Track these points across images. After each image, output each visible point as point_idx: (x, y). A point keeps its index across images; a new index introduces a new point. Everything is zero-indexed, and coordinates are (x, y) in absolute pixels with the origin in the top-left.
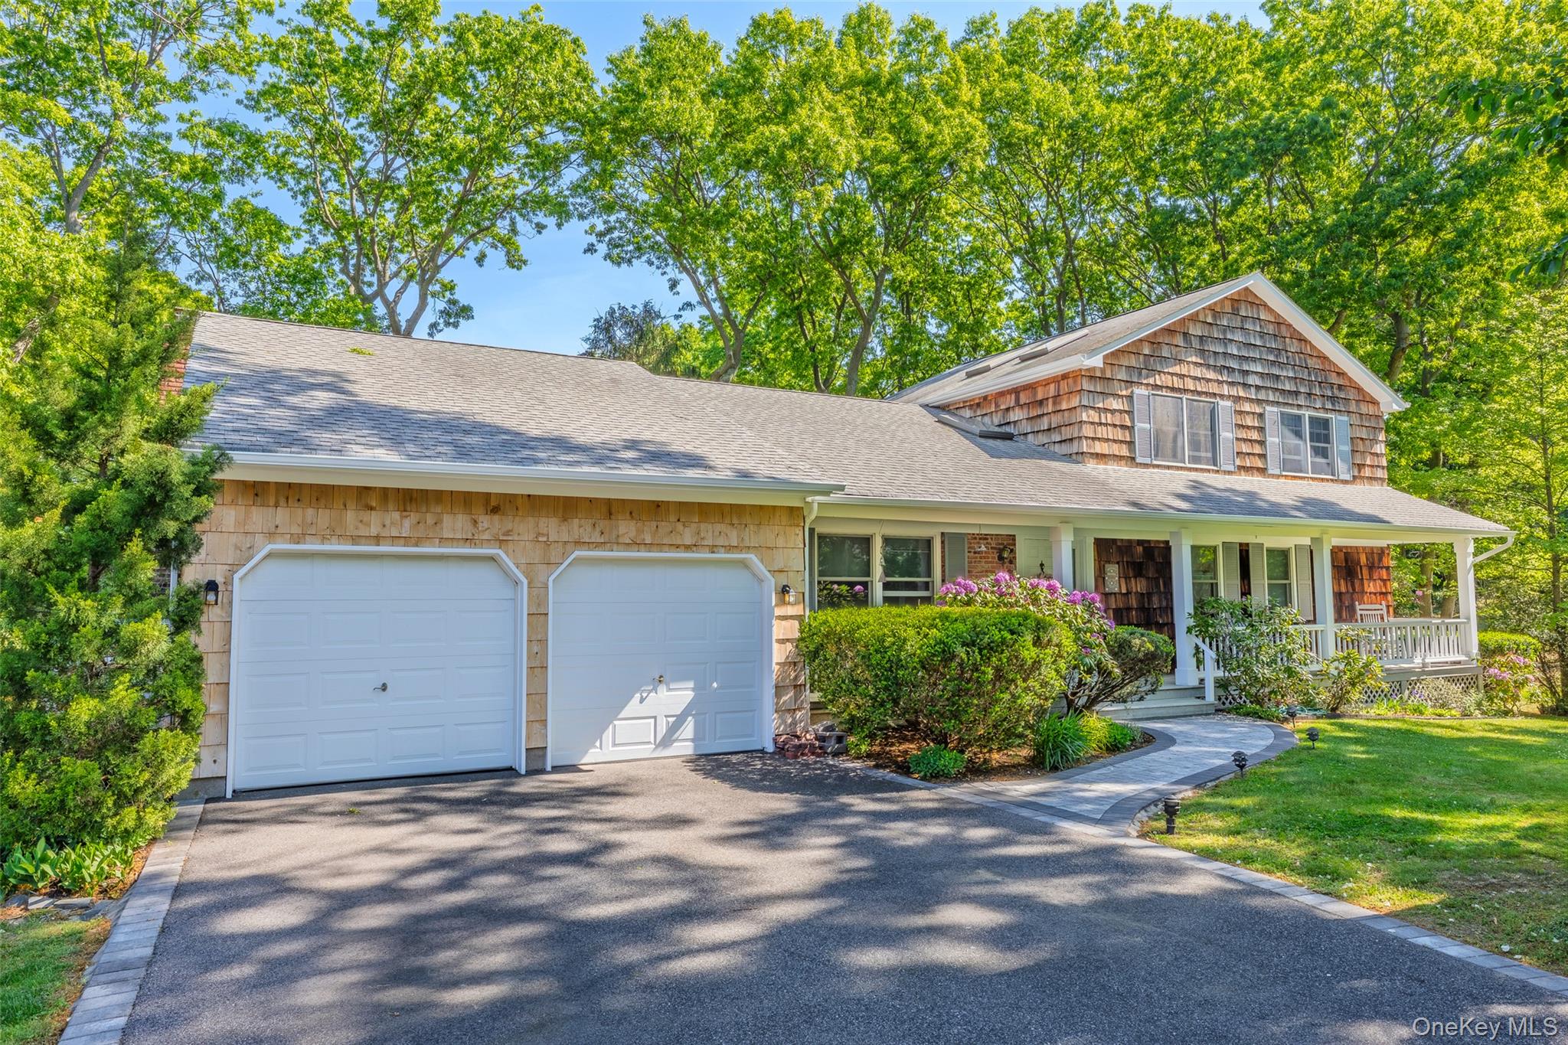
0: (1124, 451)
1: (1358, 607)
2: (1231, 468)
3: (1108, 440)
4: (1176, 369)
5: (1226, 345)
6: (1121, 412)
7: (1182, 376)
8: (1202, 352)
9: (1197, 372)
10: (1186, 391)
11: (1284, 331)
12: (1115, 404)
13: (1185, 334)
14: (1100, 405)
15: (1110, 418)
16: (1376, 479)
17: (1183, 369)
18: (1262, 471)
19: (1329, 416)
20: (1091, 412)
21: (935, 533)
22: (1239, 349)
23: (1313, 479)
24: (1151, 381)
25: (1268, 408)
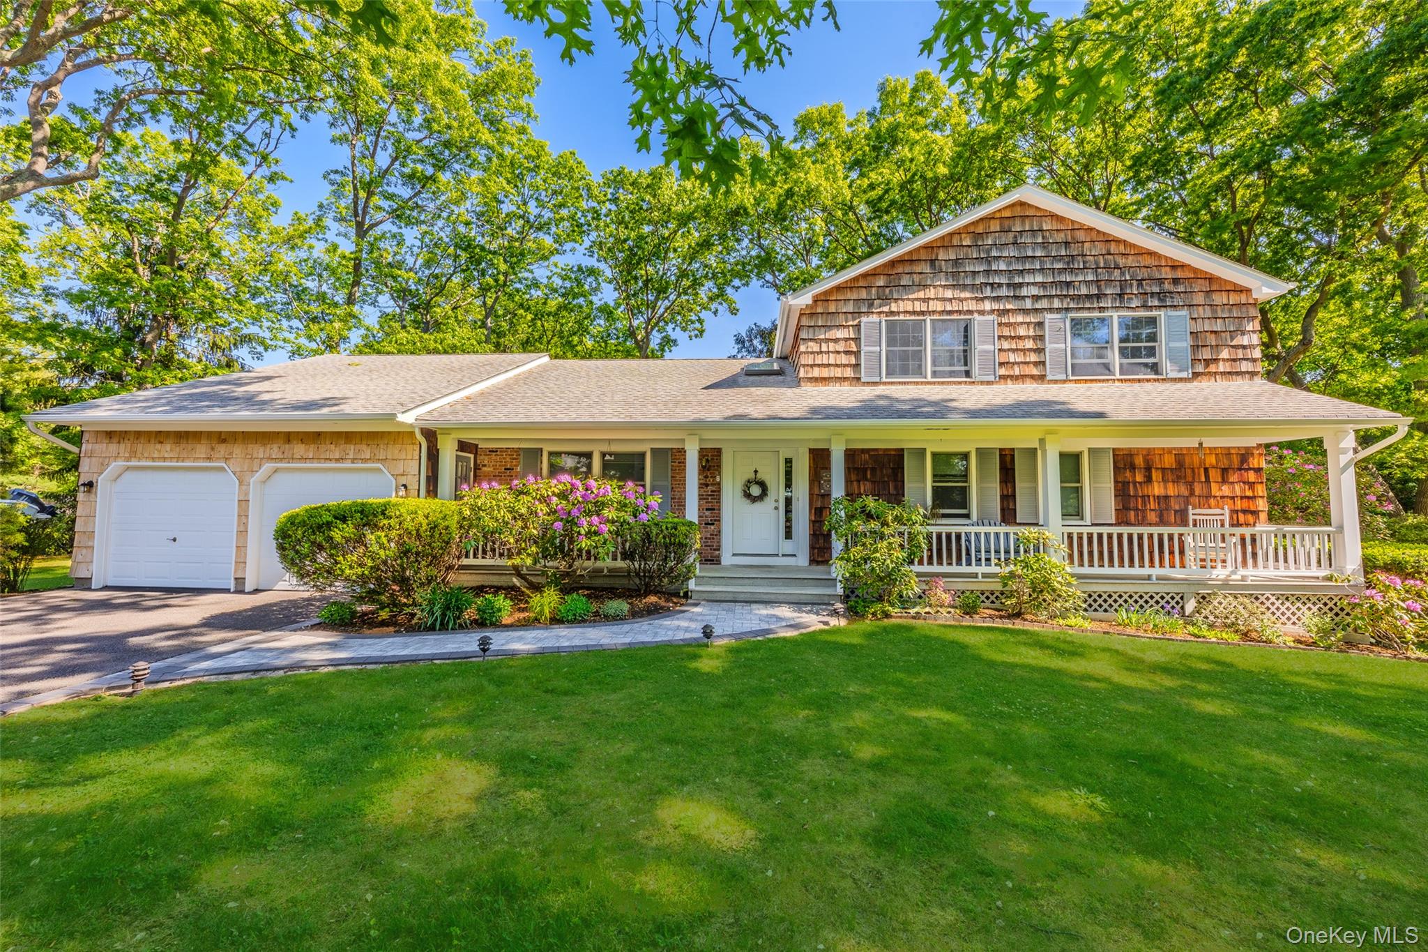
0: (849, 373)
1: (1191, 511)
2: (992, 378)
3: (829, 365)
4: (921, 295)
5: (989, 263)
6: (846, 340)
7: (926, 300)
8: (955, 275)
9: (949, 294)
10: (929, 313)
11: (1081, 236)
12: (840, 334)
13: (932, 262)
14: (822, 337)
15: (832, 347)
16: (1237, 373)
17: (931, 293)
18: (1041, 378)
19: (1154, 313)
20: (811, 344)
21: (646, 448)
22: (1009, 264)
23: (1121, 380)
24: (886, 309)
25: (1049, 316)
